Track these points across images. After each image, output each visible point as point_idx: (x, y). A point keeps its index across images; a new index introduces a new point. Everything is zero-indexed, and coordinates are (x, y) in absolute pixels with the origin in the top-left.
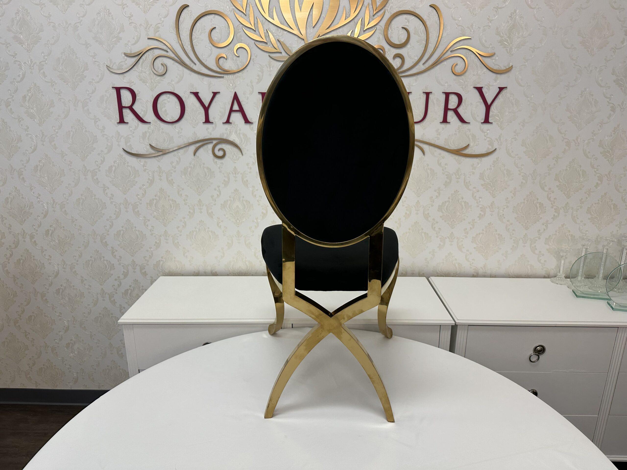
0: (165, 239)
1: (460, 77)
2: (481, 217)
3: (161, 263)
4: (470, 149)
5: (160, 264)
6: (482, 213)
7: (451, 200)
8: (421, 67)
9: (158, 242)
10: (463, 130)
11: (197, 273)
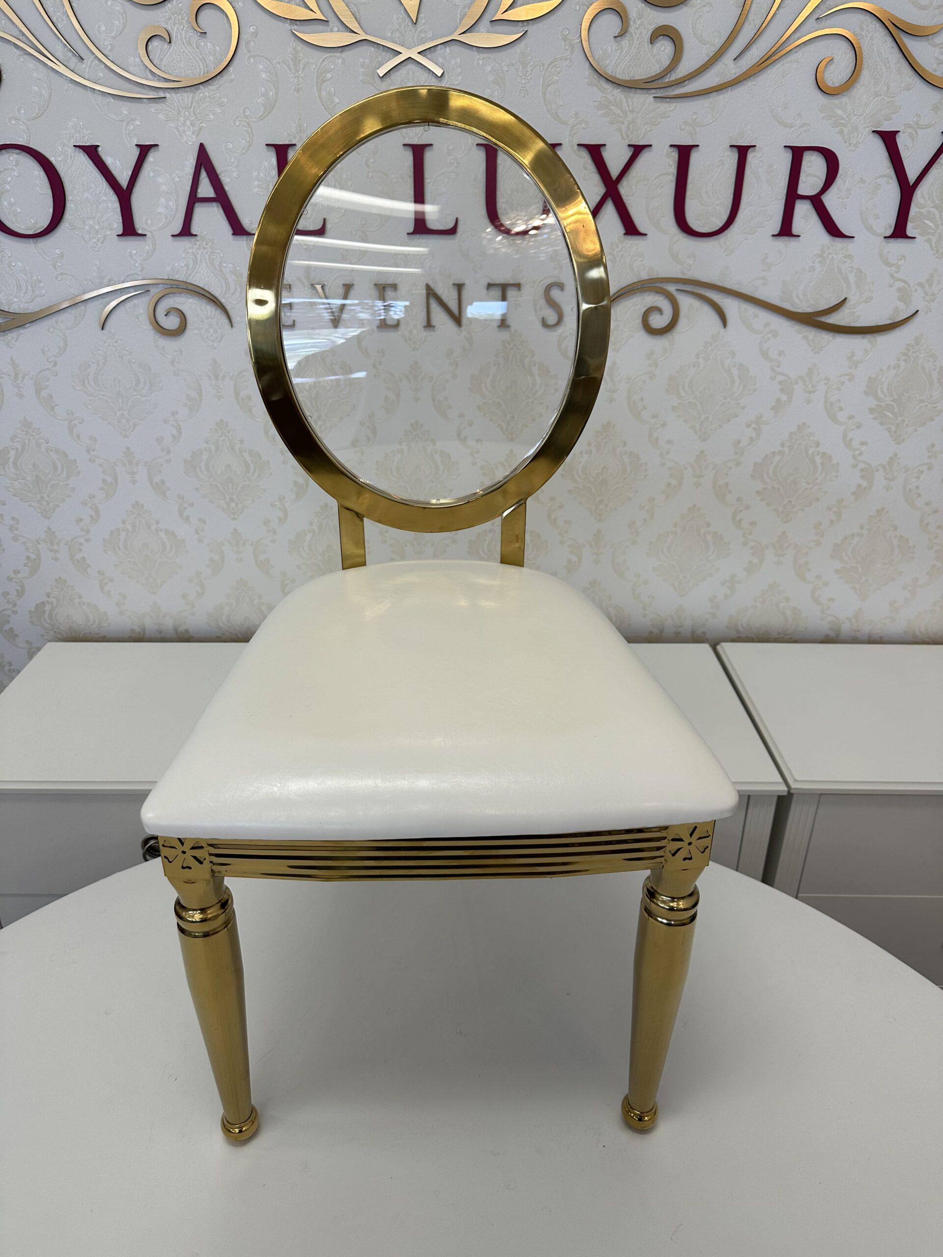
0: (51, 551)
1: (836, 101)
2: (859, 493)
3: (48, 608)
4: (848, 311)
5: (45, 611)
6: (864, 484)
7: (786, 450)
8: (727, 69)
9: (33, 557)
10: (833, 258)
11: (139, 632)
